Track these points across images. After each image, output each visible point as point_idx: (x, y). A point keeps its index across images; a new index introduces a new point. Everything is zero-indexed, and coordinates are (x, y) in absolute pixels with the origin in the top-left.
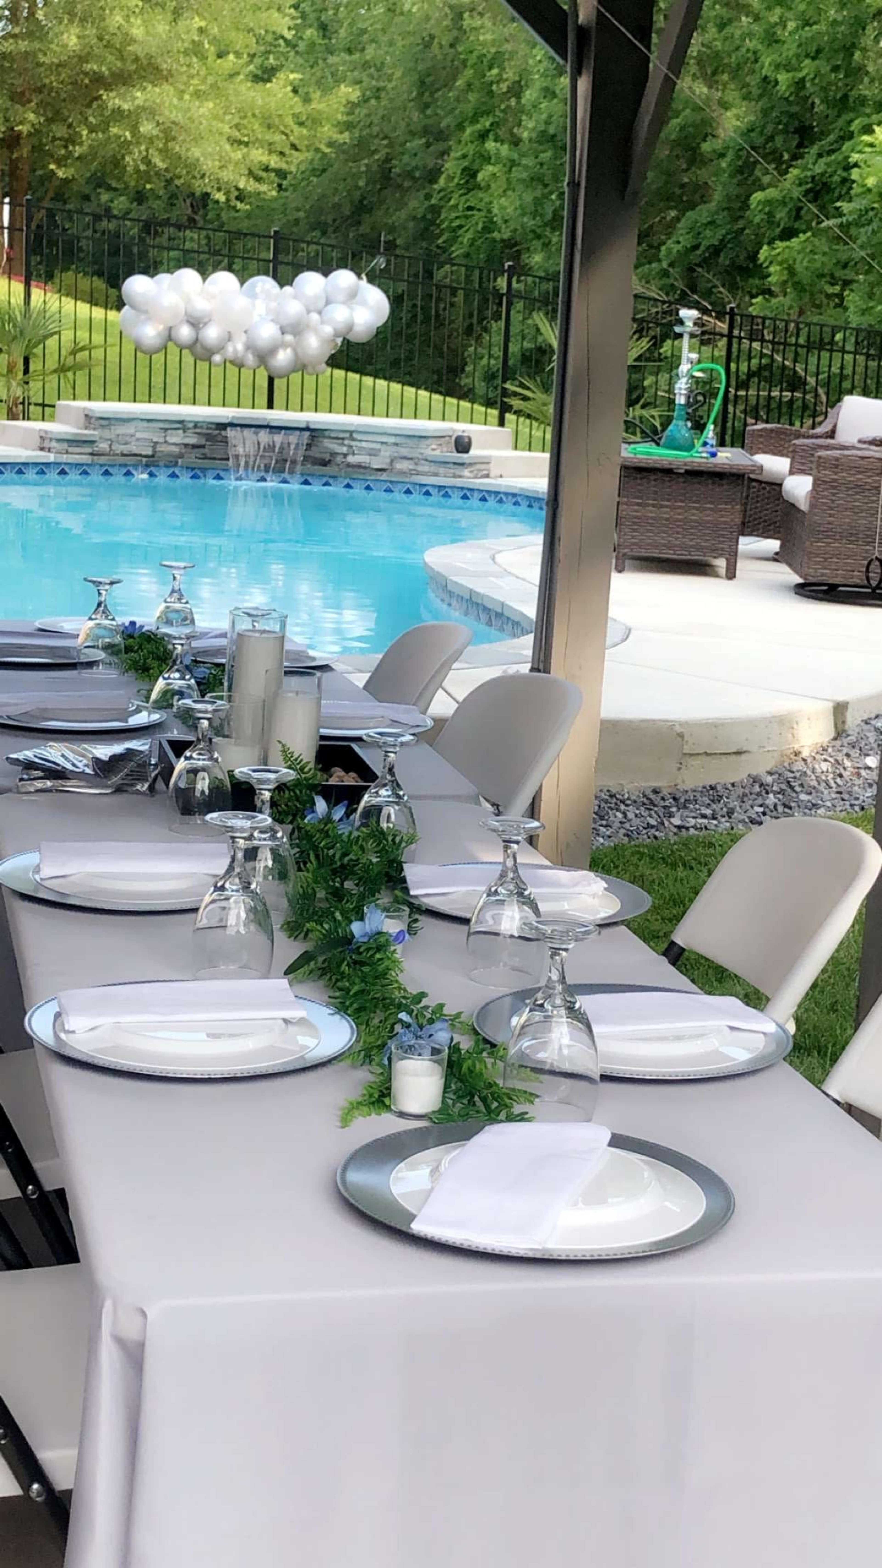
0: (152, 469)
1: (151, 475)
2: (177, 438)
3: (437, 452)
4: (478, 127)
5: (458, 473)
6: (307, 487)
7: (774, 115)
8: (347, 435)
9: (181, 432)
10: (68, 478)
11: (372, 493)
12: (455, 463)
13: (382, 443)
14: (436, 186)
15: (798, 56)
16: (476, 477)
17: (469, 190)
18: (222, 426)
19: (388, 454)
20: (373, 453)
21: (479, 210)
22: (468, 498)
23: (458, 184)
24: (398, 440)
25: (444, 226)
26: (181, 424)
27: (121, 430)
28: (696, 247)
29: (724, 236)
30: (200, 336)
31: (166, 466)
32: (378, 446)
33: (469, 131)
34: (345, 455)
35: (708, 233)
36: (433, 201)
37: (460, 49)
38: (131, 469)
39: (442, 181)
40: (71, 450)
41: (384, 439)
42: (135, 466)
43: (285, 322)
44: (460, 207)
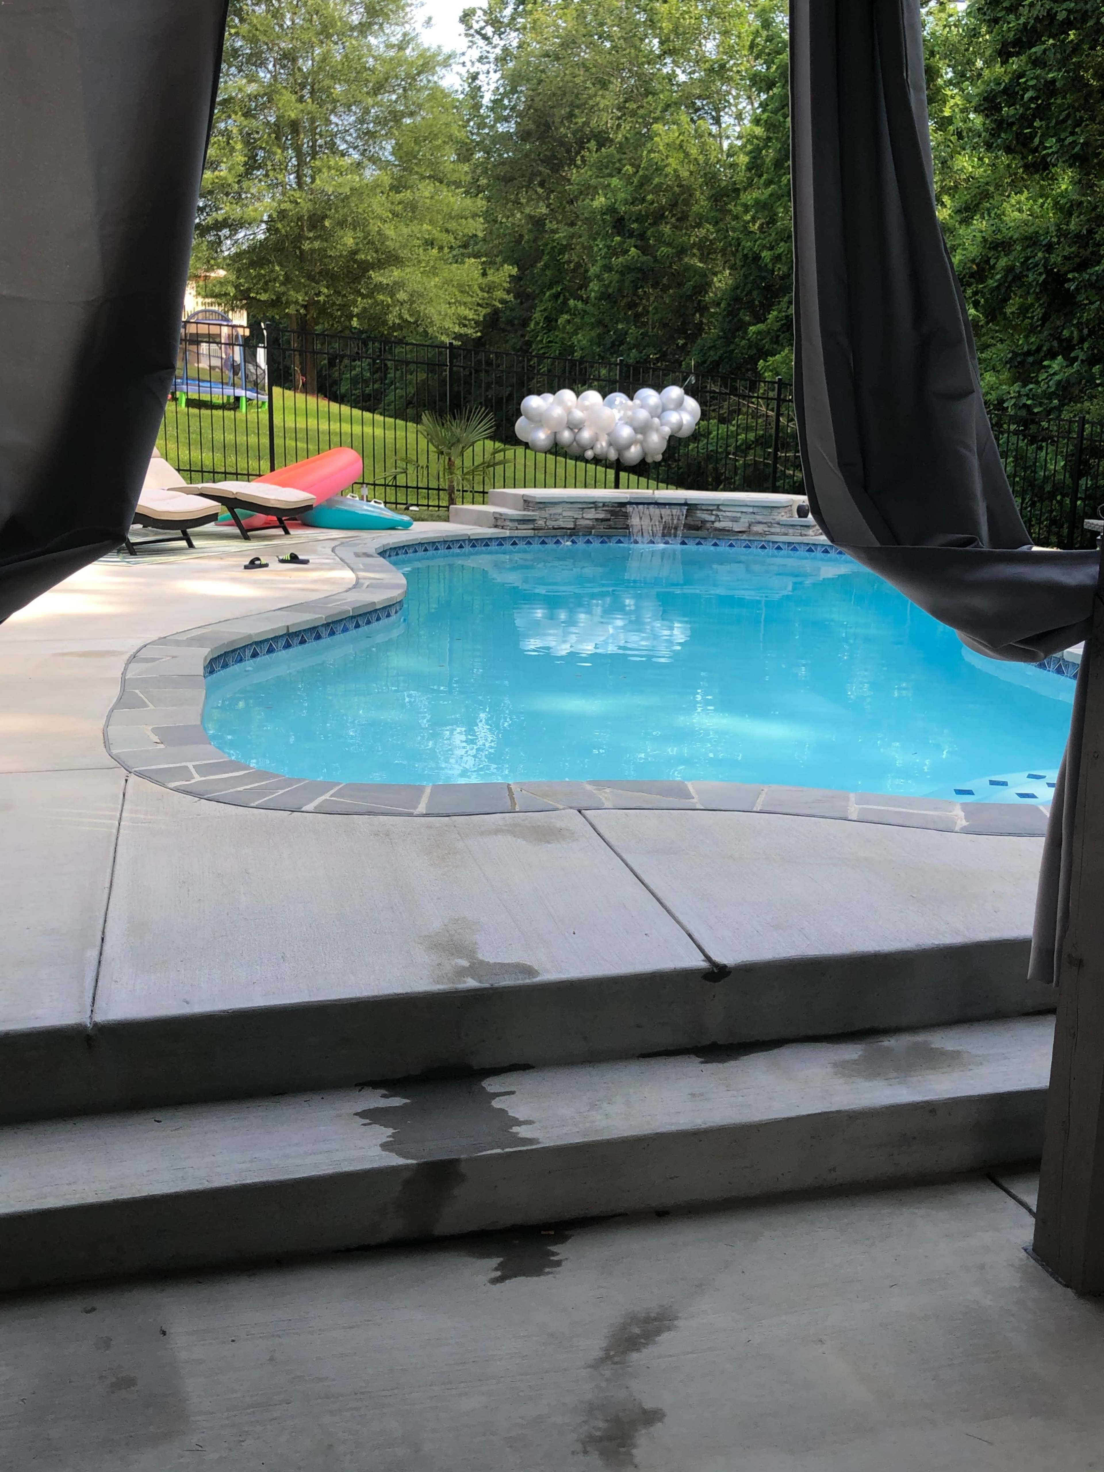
0: (573, 537)
1: (573, 542)
2: (591, 514)
3: (784, 518)
4: (554, 291)
5: (804, 532)
6: (685, 546)
7: (752, 278)
8: (715, 507)
9: (593, 510)
10: (517, 547)
11: (734, 549)
12: (802, 526)
13: (742, 512)
14: (528, 329)
15: (776, 240)
16: (815, 535)
17: (550, 331)
18: (623, 505)
19: (747, 520)
20: (735, 520)
21: (556, 343)
22: (813, 551)
23: (542, 327)
24: (756, 510)
25: (534, 354)
26: (594, 505)
27: (553, 511)
28: (704, 362)
29: (722, 355)
30: (577, 438)
31: (584, 535)
32: (739, 515)
33: (548, 294)
34: (713, 522)
35: (712, 353)
36: (527, 338)
37: (540, 244)
38: (558, 538)
39: (532, 326)
40: (519, 527)
41: (744, 509)
42: (563, 536)
43: (636, 424)
44: (544, 341)
